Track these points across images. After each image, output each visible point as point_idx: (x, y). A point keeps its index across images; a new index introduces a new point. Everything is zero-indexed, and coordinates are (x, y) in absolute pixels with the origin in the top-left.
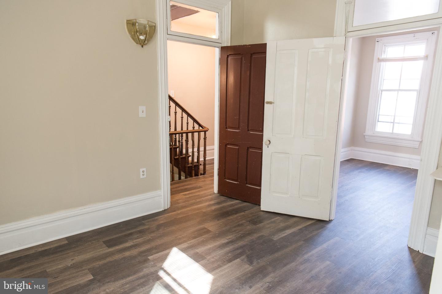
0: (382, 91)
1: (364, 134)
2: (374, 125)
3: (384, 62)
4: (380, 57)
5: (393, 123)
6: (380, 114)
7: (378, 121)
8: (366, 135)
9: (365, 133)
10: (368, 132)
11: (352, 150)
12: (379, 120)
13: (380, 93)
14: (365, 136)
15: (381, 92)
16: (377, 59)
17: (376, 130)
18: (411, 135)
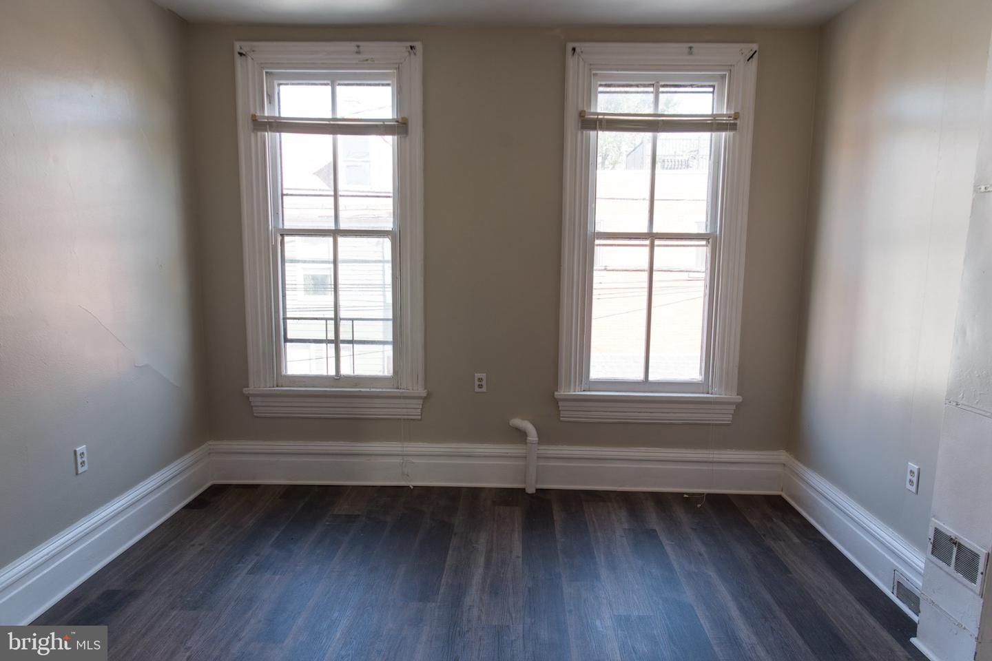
0: (282, 235)
1: (245, 391)
2: (275, 357)
3: (274, 131)
4: (258, 114)
5: (337, 342)
6: (288, 316)
7: (286, 340)
8: (255, 395)
9: (248, 387)
10: (258, 384)
11: (209, 454)
12: (290, 336)
13: (276, 241)
14: (248, 398)
15: (279, 238)
16: (250, 121)
17: (284, 373)
18: (392, 378)
